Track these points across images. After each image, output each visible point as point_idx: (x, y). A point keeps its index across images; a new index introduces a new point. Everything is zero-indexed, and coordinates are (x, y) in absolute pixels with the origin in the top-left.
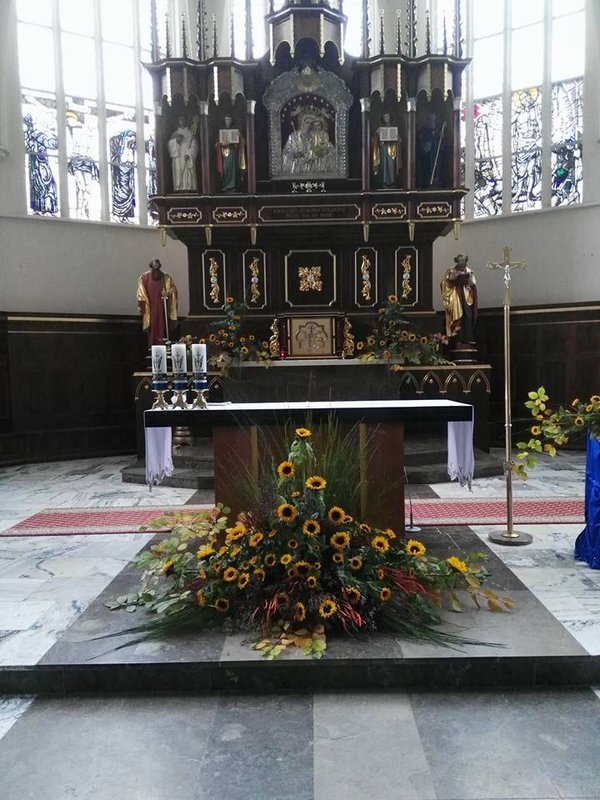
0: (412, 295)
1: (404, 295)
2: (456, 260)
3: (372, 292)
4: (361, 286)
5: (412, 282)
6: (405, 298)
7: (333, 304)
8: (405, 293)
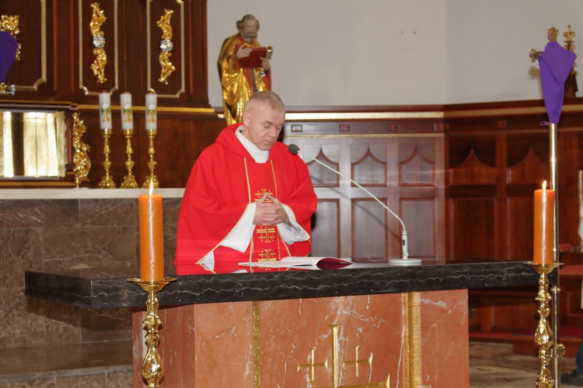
0: (174, 78)
1: (162, 79)
2: (240, 24)
3: (109, 69)
4: (90, 57)
5: (174, 58)
6: (163, 83)
7: (41, 86)
8: (164, 75)
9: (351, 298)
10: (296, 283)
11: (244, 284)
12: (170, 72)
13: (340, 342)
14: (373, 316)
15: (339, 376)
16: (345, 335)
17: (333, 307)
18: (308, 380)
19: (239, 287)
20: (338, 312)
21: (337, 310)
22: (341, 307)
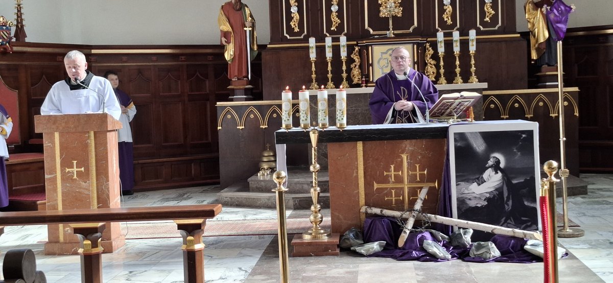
1: (487, 19)
3: (453, 16)
4: (442, 11)
5: (494, 5)
6: (487, 22)
7: (414, 30)
8: (487, 17)
9: (414, 141)
10: (375, 134)
11: (348, 135)
12: (491, 15)
13: (407, 162)
14: (426, 151)
15: (408, 179)
16: (411, 159)
17: (404, 146)
18: (390, 180)
19: (345, 136)
20: (407, 148)
21: (406, 147)
22: (408, 146)
